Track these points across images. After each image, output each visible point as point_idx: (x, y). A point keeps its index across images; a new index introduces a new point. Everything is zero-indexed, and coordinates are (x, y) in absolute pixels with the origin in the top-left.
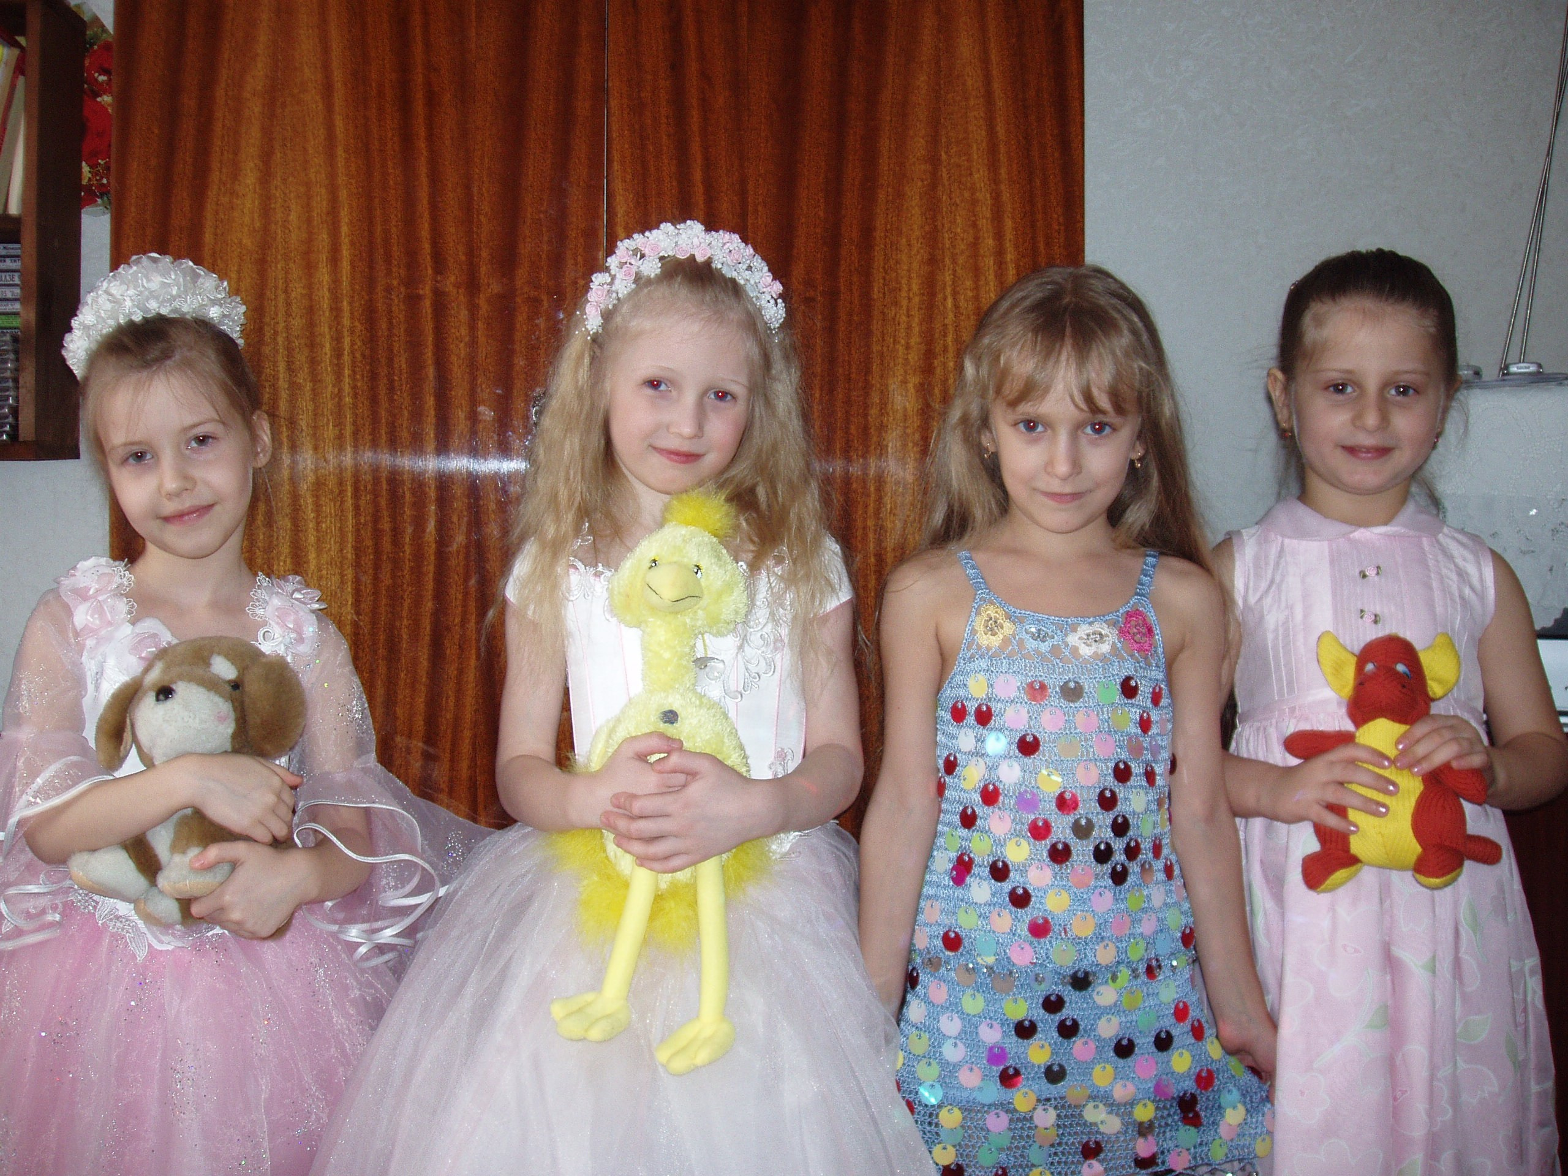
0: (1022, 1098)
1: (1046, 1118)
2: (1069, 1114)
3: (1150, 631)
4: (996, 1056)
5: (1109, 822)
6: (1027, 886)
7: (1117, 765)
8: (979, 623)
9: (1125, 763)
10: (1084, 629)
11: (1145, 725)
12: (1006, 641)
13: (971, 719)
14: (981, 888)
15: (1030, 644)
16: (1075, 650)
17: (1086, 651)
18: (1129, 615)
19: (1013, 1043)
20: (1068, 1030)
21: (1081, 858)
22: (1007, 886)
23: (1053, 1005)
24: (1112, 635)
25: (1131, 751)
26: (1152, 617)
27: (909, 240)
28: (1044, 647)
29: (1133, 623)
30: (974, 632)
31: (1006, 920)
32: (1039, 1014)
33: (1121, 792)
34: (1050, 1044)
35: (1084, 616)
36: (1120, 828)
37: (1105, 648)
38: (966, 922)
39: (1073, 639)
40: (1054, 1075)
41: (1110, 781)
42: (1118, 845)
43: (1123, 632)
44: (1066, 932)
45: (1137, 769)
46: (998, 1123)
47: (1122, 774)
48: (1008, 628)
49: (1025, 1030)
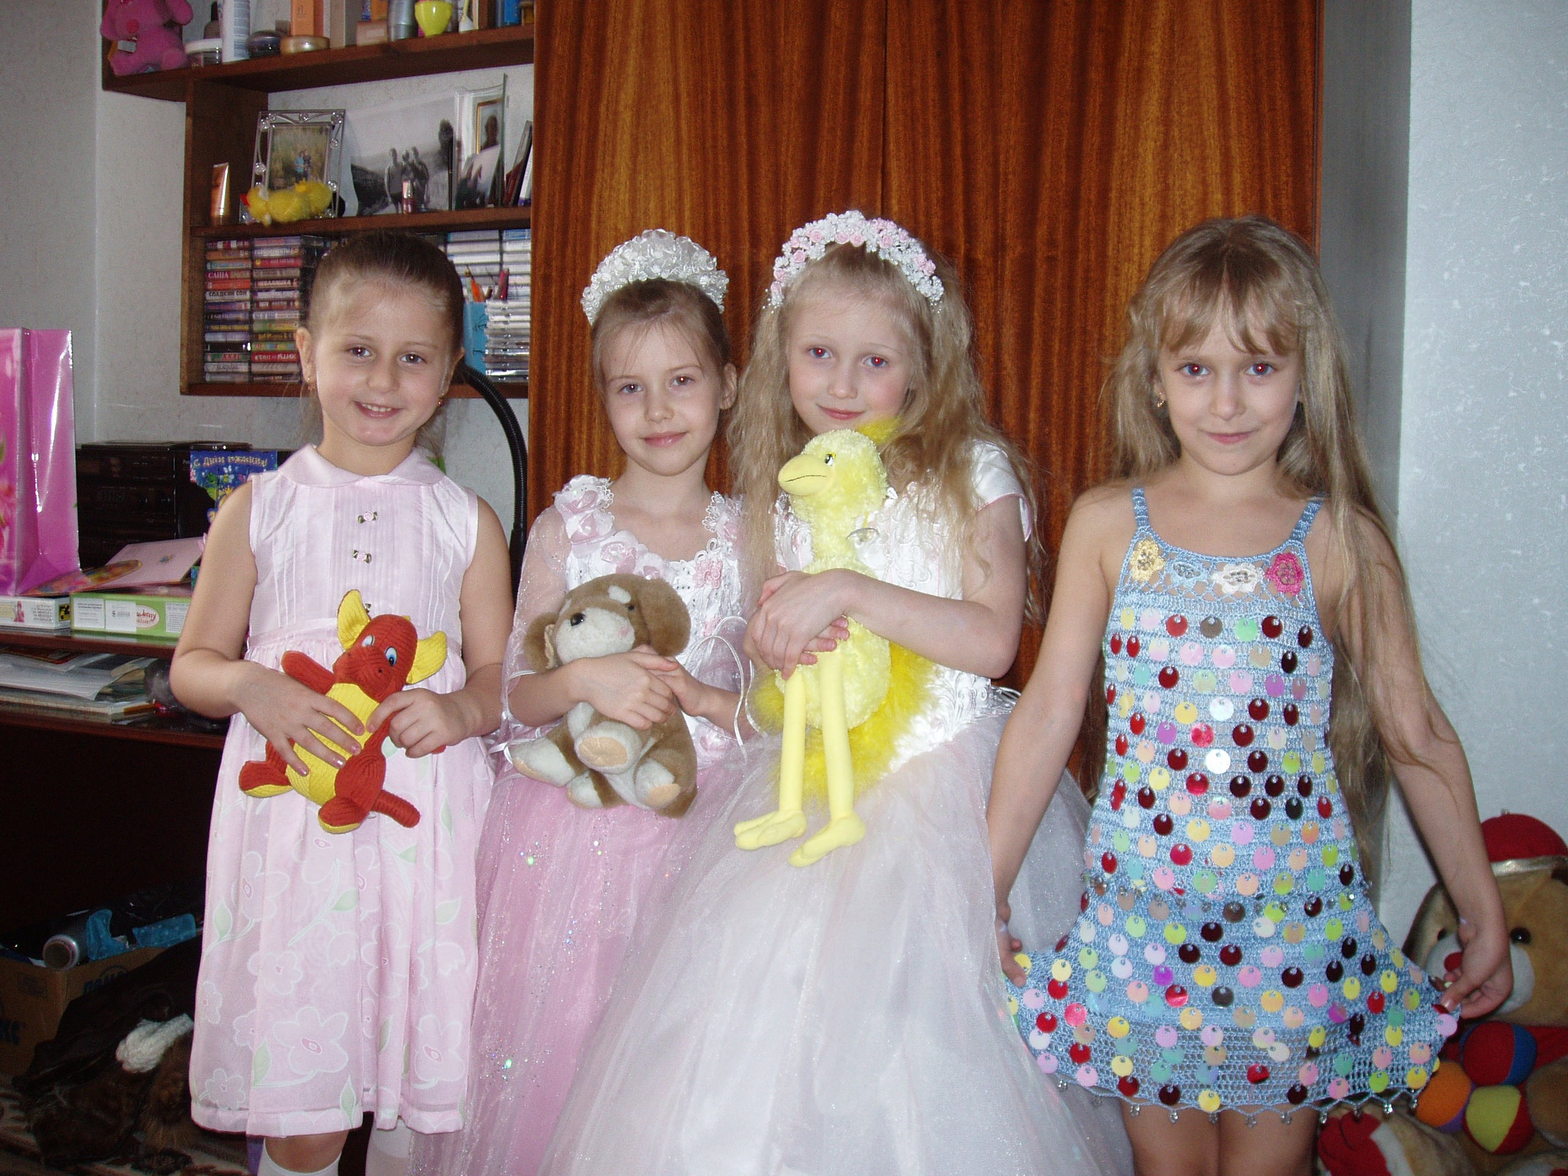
0: (1189, 1017)
1: (1213, 1038)
2: (1237, 1038)
3: (1299, 574)
4: (1162, 976)
5: (1245, 758)
6: (1171, 815)
7: (1253, 702)
8: (1136, 557)
9: (1263, 701)
10: (1230, 568)
11: (1289, 664)
12: (1155, 576)
13: (1124, 652)
14: (1133, 814)
15: (1177, 579)
16: (1218, 587)
17: (1229, 589)
18: (1279, 557)
19: (1177, 966)
20: (1231, 957)
21: (1219, 790)
22: (1153, 813)
23: (1211, 933)
24: (1257, 576)
25: (1269, 692)
26: (1302, 559)
27: (1141, 199)
28: (1190, 583)
29: (1282, 566)
30: (1129, 567)
31: (1152, 845)
32: (1197, 939)
33: (1258, 728)
34: (1216, 969)
35: (1232, 557)
36: (1258, 763)
37: (1248, 588)
38: (1119, 846)
39: (1217, 577)
40: (1221, 998)
41: (1246, 718)
42: (1258, 782)
43: (1270, 573)
44: (1206, 862)
45: (1275, 707)
46: (1165, 1038)
47: (1258, 711)
48: (1159, 564)
49: (1189, 955)
